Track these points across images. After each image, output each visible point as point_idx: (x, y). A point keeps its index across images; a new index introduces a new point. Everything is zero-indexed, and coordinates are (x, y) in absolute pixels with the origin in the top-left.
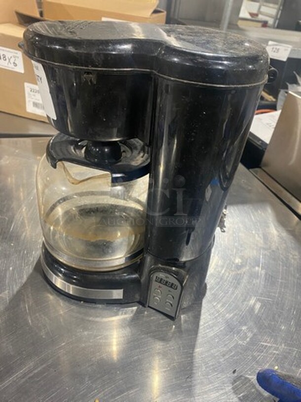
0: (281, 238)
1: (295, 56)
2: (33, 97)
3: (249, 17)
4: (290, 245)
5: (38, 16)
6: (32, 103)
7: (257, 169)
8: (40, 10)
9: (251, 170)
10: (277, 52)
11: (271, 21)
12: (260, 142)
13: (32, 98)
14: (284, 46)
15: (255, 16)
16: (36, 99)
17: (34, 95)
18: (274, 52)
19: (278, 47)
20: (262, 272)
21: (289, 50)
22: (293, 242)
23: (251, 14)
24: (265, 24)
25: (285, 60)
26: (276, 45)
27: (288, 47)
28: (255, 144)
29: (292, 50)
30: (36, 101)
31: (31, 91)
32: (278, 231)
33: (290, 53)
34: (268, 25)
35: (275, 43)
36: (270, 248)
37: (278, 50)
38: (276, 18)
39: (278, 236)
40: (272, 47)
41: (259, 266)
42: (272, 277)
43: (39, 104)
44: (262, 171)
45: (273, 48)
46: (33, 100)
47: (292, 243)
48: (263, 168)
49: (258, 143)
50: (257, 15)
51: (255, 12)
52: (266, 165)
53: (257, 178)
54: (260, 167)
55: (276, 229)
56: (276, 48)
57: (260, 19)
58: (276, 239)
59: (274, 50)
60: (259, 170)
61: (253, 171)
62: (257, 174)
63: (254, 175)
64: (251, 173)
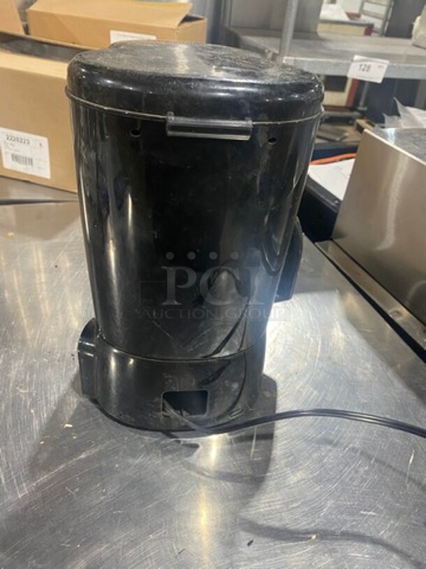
0: (349, 343)
1: (394, 75)
2: (11, 147)
3: (346, 19)
4: (361, 355)
5: (21, 33)
6: (10, 156)
7: (326, 242)
8: (25, 23)
9: (316, 243)
10: (367, 71)
11: (378, 24)
12: (336, 202)
13: (10, 149)
14: (377, 62)
15: (356, 18)
16: (16, 150)
17: (13, 145)
18: (363, 70)
19: (368, 63)
21: (385, 66)
22: (366, 348)
23: (350, 15)
24: (369, 29)
25: (379, 81)
26: (364, 60)
27: (383, 63)
28: (328, 205)
29: (389, 67)
30: (16, 153)
31: (8, 138)
32: (346, 334)
33: (387, 71)
34: (374, 29)
35: (364, 58)
36: (330, 358)
37: (369, 67)
38: (385, 20)
39: (345, 340)
40: (360, 63)
43: (20, 157)
44: (334, 245)
45: (361, 65)
46: (12, 152)
47: (363, 349)
48: (336, 241)
49: (333, 204)
50: (358, 16)
51: (356, 11)
52: (341, 236)
53: (327, 257)
54: (331, 240)
55: (343, 331)
56: (366, 65)
57: (362, 22)
58: (342, 345)
59: (363, 67)
60: (330, 243)
61: (320, 245)
62: (326, 249)
63: (320, 251)
64: (317, 247)
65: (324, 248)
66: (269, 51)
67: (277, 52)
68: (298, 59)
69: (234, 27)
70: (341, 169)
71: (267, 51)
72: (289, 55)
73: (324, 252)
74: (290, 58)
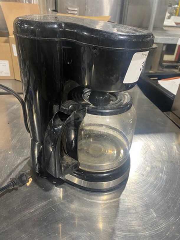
3: (175, 25)
7: (169, 112)
9: (164, 113)
12: (173, 96)
15: (179, 25)
20: (164, 177)
23: (176, 23)
28: (169, 97)
36: (172, 161)
41: (162, 173)
42: (171, 181)
44: (172, 113)
48: (173, 112)
49: (171, 97)
51: (179, 22)
52: (175, 110)
53: (169, 118)
54: (171, 111)
58: (177, 156)
60: (170, 112)
61: (166, 113)
62: (169, 115)
63: (166, 116)
64: (165, 114)
65: (168, 115)
70: (175, 82)
73: (168, 116)
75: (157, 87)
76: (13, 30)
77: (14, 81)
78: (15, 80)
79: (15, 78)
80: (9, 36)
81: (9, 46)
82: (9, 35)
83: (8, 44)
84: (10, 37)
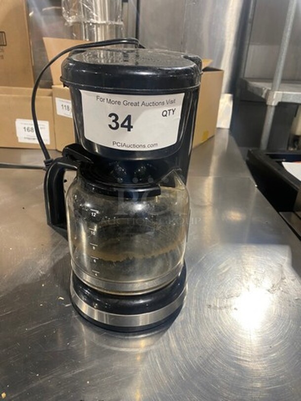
9: (280, 213)
44: (295, 215)
48: (297, 212)
54: (294, 212)
60: (292, 214)
61: (283, 214)
63: (282, 218)
64: (281, 216)
65: (287, 217)
66: (265, 89)
67: (270, 89)
68: (284, 92)
69: (247, 78)
71: (264, 89)
72: (278, 91)
73: (285, 219)
74: (279, 92)
75: (279, 172)
76: (61, 75)
77: (55, 152)
78: (56, 150)
79: (56, 148)
80: (53, 86)
81: (51, 100)
82: (53, 84)
83: (50, 97)
84: (54, 88)
